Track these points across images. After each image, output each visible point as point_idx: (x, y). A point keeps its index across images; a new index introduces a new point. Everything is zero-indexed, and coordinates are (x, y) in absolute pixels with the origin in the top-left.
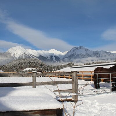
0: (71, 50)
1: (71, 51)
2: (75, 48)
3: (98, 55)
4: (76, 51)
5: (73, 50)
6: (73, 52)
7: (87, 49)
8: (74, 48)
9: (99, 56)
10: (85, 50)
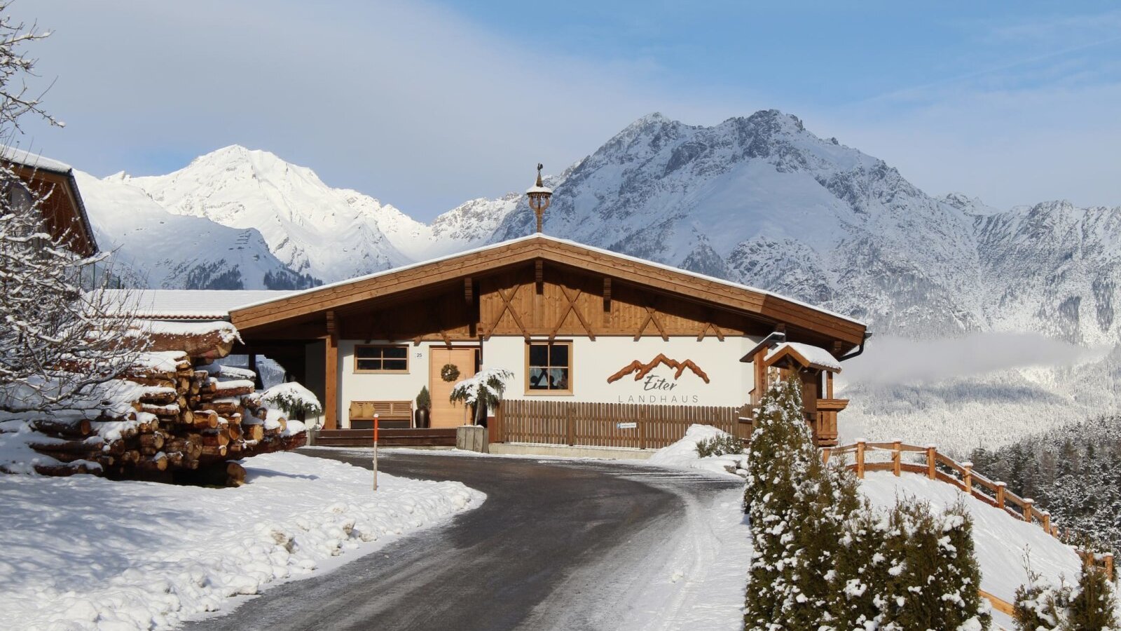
0: (581, 173)
1: (585, 193)
2: (659, 133)
3: (1067, 288)
4: (661, 202)
5: (612, 176)
6: (623, 209)
7: (881, 171)
8: (643, 150)
9: (1088, 306)
10: (842, 187)
